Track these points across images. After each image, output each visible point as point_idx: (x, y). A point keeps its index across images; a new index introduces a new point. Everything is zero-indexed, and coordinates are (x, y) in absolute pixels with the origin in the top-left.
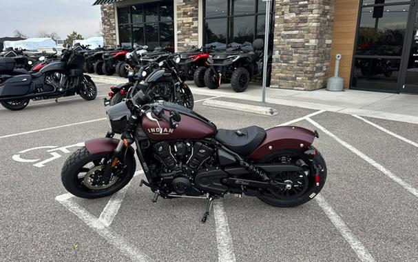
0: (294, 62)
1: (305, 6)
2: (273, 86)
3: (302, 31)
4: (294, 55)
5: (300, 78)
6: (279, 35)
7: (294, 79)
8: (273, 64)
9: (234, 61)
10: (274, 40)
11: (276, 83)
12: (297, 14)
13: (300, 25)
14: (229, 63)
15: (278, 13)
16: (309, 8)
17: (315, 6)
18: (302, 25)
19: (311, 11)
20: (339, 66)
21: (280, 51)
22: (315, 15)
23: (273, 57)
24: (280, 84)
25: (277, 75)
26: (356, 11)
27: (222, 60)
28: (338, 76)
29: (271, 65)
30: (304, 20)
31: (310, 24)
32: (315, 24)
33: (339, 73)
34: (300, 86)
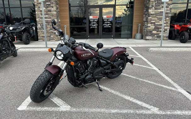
0: (48, 29)
1: (49, 5)
2: (40, 40)
3: (50, 16)
4: (48, 26)
5: (53, 36)
6: (39, 17)
7: (50, 36)
8: (38, 30)
9: (22, 29)
10: (37, 19)
11: (41, 39)
12: (46, 8)
13: (48, 13)
14: (20, 30)
15: (37, 7)
16: (51, 6)
17: (54, 5)
18: (49, 13)
19: (53, 7)
20: (66, 30)
21: (40, 24)
22: (55, 8)
23: (37, 27)
24: (43, 39)
25: (41, 35)
26: (68, 8)
27: (16, 29)
28: (67, 34)
29: (37, 31)
30: (50, 11)
31: (53, 12)
32: (55, 13)
33: (67, 33)
34: (53, 39)
